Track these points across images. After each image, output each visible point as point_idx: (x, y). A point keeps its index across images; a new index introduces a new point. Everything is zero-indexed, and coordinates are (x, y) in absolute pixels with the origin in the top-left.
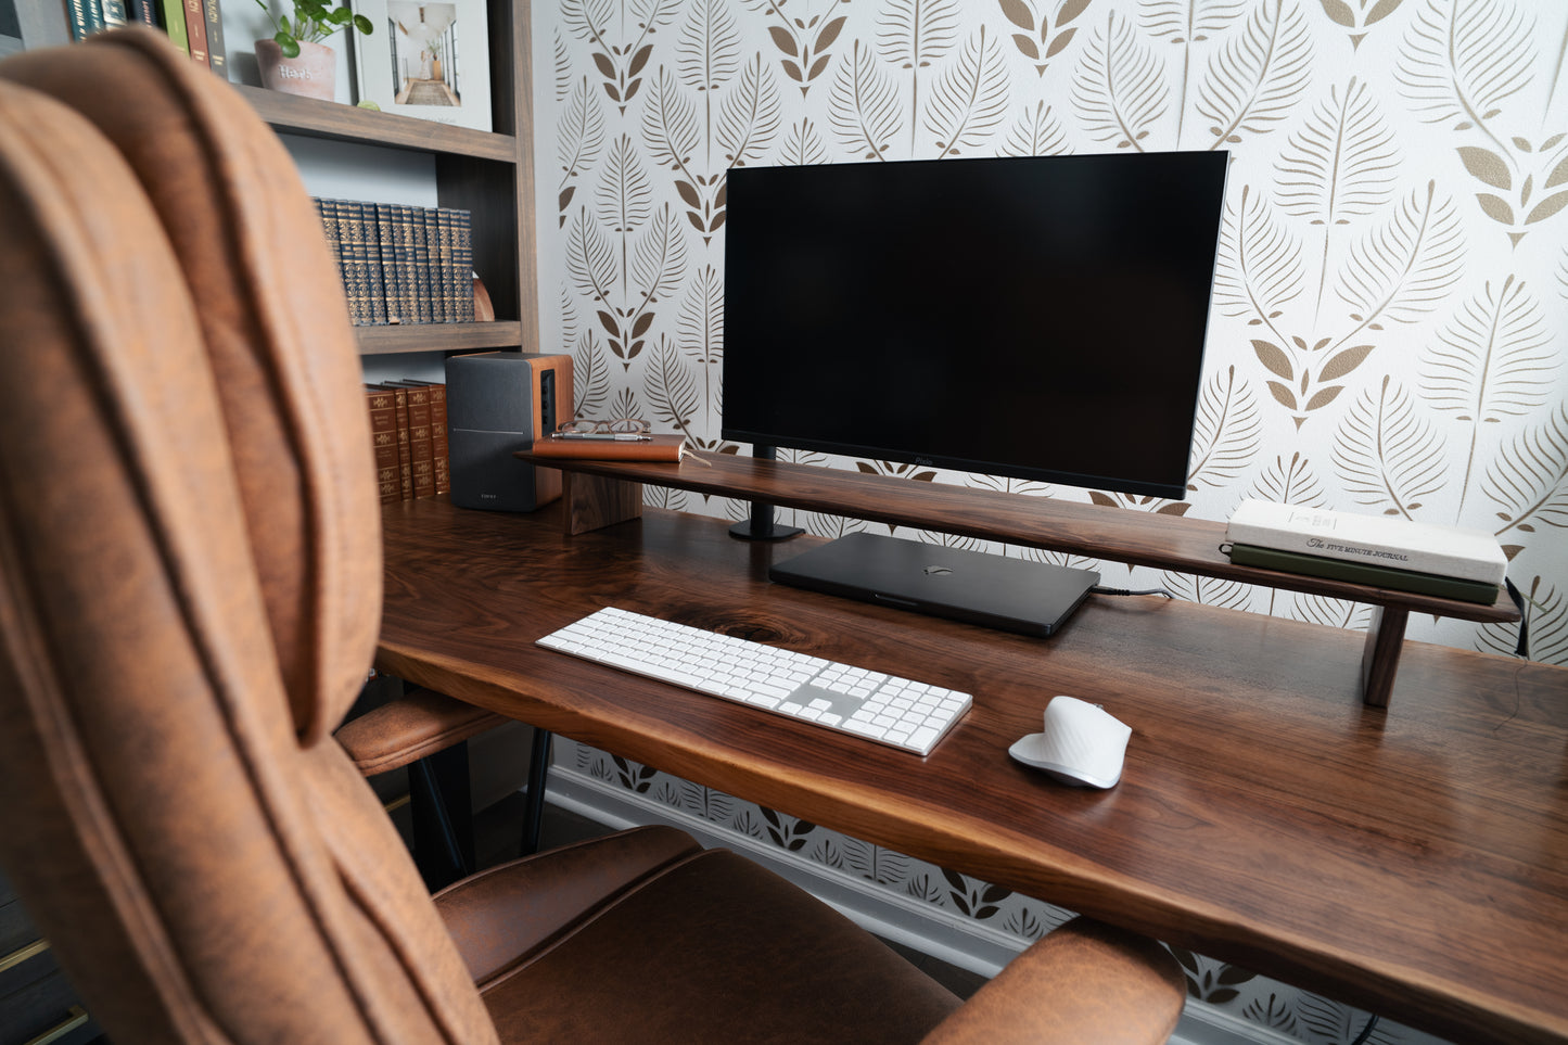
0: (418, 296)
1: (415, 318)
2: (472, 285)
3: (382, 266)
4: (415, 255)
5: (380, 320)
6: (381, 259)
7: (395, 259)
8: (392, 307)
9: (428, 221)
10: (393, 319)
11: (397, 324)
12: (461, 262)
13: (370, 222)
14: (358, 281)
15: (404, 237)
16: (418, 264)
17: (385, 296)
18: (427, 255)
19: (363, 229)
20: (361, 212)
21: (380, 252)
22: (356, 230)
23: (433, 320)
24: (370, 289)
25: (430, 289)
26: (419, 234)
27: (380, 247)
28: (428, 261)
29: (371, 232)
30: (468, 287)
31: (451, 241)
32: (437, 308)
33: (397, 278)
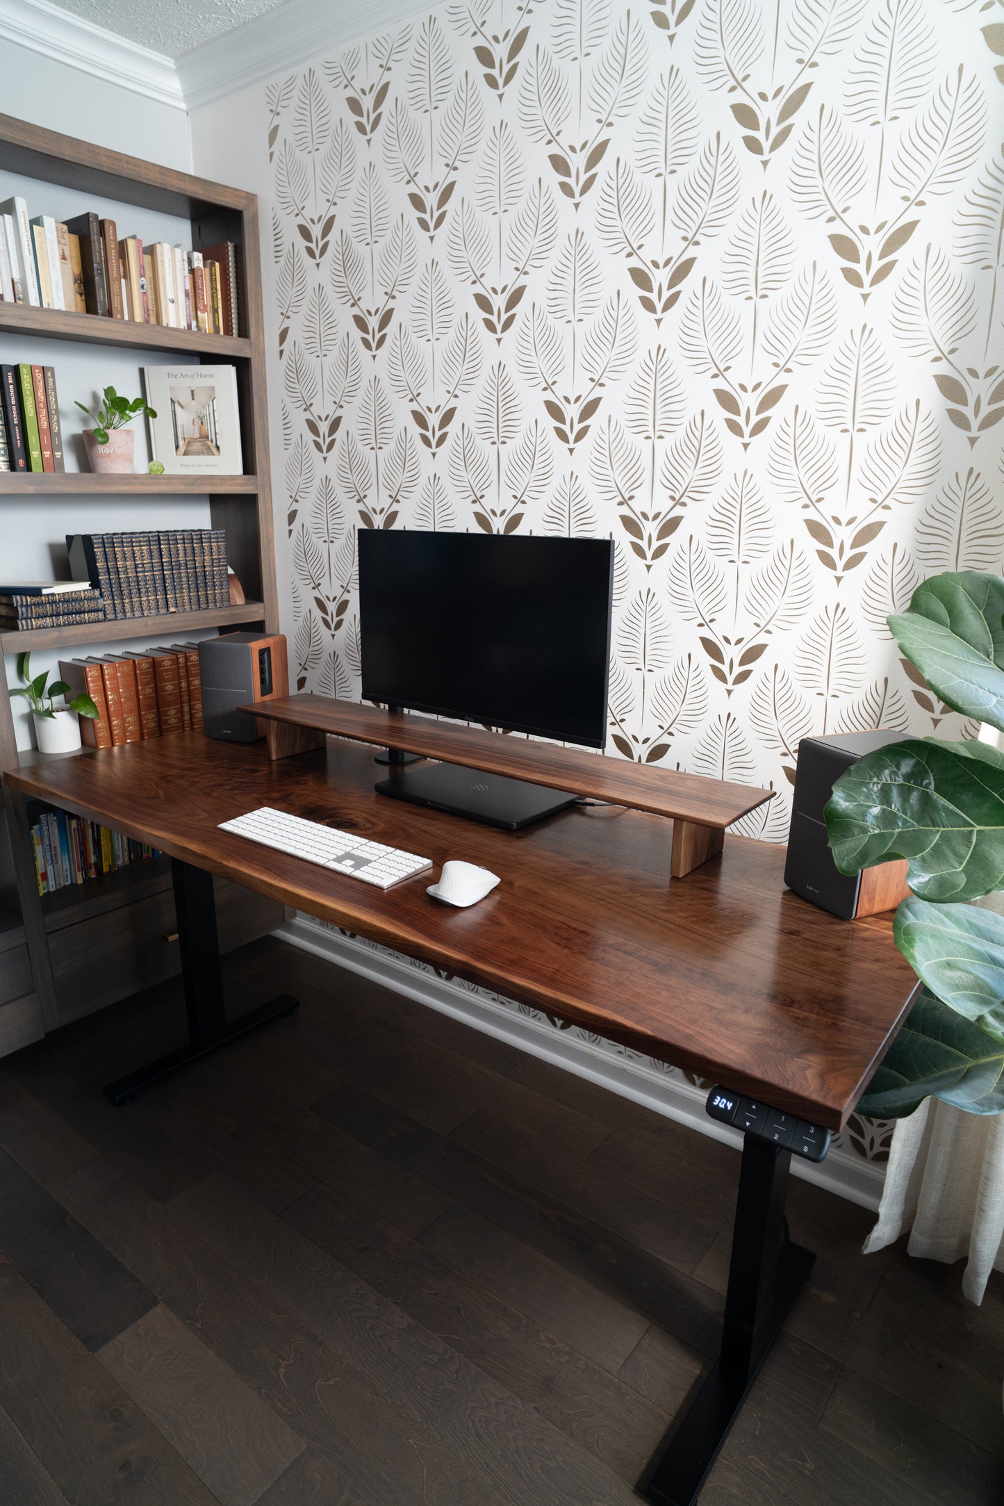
0: (189, 592)
1: (187, 607)
2: (228, 581)
3: (164, 575)
4: (186, 565)
5: (163, 611)
6: (163, 570)
7: (172, 569)
8: (171, 601)
9: (195, 541)
10: (172, 609)
11: (175, 612)
12: (219, 566)
13: (155, 547)
14: (148, 586)
15: (178, 554)
16: (189, 571)
17: (166, 594)
18: (195, 564)
19: (151, 552)
20: (149, 541)
21: (162, 566)
22: (146, 553)
23: (200, 607)
24: (156, 591)
25: (197, 587)
26: (189, 551)
27: (162, 562)
28: (195, 568)
29: (155, 554)
30: (225, 583)
31: (212, 552)
32: (202, 599)
33: (174, 582)
